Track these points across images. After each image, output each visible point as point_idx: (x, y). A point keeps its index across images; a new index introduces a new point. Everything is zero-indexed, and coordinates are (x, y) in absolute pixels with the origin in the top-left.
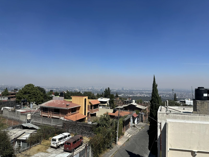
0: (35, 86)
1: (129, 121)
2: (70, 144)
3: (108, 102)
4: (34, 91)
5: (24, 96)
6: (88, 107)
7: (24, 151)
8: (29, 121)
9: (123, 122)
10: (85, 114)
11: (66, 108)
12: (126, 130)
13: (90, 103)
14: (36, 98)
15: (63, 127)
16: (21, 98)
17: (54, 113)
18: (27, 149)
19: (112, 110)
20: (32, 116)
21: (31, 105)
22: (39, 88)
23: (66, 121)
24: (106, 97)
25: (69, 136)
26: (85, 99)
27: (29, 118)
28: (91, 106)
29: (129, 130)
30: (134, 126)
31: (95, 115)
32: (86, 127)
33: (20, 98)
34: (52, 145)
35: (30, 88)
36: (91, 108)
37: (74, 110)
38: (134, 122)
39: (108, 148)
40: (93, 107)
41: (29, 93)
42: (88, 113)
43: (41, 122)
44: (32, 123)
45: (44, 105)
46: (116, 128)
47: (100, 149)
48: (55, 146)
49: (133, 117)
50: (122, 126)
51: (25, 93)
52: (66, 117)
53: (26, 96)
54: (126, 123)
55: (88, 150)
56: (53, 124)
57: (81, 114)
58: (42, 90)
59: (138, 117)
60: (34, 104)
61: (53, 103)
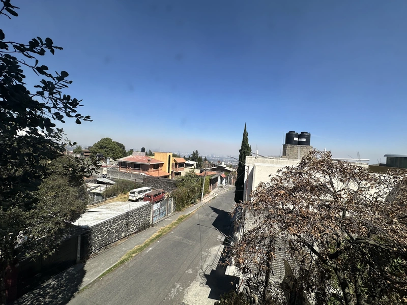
0: (113, 141)
1: (216, 179)
2: (150, 196)
3: (195, 165)
4: (112, 146)
5: (100, 150)
6: (173, 166)
7: (97, 203)
8: (104, 177)
9: (210, 180)
10: (169, 172)
11: (148, 163)
12: (213, 189)
13: (175, 161)
14: (114, 153)
15: (143, 183)
16: (97, 153)
17: (134, 169)
18: (101, 202)
19: (199, 171)
20: (108, 171)
21: (108, 160)
22: (118, 144)
23: (147, 177)
24: (193, 160)
25: (149, 190)
26: (170, 156)
27: (105, 173)
28: (176, 164)
29: (216, 190)
30: (222, 187)
31: (179, 174)
32: (169, 183)
33: (95, 153)
34: (130, 198)
35: (107, 142)
36: (176, 167)
37: (157, 166)
38: (221, 183)
39: (192, 203)
40: (178, 165)
41: (105, 147)
42: (172, 172)
43: (118, 177)
44: (109, 178)
45: (122, 159)
46: (202, 184)
47: (183, 203)
48: (134, 199)
49: (221, 177)
50: (209, 184)
51: (101, 147)
52: (147, 173)
53: (103, 151)
54: (213, 182)
55: (170, 202)
56: (132, 179)
57: (164, 171)
58: (121, 146)
59: (226, 178)
60: (111, 160)
61: (133, 158)
